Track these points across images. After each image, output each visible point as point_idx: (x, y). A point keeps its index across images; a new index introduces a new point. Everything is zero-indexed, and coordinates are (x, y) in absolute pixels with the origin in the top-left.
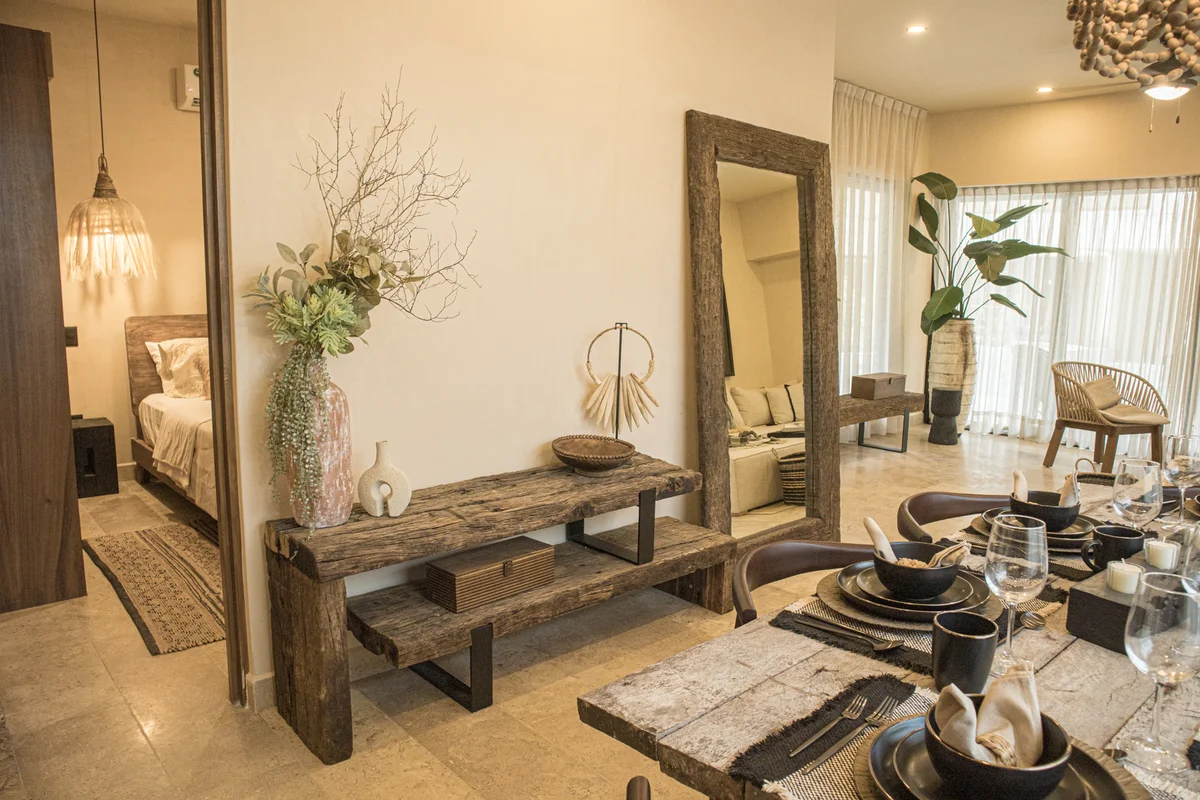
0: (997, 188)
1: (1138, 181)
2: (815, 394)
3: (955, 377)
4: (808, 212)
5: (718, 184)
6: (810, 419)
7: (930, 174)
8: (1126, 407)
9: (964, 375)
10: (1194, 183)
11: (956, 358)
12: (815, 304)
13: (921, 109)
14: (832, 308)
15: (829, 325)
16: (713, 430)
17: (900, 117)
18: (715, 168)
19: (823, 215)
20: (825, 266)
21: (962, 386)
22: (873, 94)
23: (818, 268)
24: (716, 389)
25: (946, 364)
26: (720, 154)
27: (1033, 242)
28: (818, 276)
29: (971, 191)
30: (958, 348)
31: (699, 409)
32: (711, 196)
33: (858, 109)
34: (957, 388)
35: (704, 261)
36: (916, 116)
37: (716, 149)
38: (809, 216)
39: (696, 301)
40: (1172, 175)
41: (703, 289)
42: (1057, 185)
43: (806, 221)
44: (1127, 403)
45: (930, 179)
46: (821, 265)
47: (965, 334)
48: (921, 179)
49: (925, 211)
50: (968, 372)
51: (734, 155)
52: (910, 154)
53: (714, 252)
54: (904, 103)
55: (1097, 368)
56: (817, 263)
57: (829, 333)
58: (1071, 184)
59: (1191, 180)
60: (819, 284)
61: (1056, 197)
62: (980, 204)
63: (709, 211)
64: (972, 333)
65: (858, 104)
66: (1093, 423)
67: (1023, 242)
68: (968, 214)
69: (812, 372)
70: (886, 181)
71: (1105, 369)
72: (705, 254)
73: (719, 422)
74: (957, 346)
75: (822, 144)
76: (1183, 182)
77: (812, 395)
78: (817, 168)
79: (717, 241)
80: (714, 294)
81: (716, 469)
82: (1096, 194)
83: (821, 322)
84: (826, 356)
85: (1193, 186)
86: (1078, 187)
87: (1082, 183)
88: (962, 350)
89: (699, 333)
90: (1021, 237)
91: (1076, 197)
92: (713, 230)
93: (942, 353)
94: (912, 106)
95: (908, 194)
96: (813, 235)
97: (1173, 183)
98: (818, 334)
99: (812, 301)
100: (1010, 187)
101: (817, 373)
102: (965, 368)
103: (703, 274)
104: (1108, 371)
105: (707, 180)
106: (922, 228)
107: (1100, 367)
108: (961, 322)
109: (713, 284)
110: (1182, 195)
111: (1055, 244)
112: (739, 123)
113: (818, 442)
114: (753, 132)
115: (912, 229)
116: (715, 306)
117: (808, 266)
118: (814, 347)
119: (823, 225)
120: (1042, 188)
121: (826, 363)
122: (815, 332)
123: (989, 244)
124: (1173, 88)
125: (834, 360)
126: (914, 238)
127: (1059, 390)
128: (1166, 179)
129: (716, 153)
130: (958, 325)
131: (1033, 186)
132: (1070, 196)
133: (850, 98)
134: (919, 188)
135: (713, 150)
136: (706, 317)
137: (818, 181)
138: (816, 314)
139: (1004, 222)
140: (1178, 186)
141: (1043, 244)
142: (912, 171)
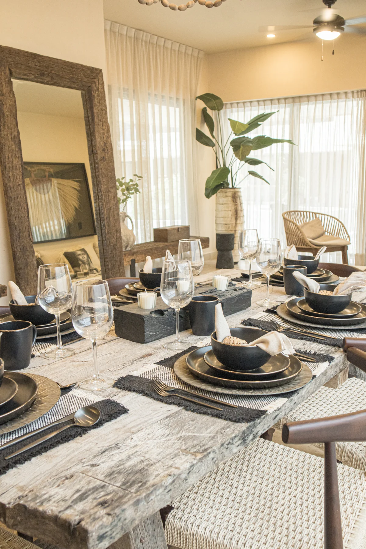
0: (251, 102)
1: (331, 94)
2: (104, 235)
3: (230, 226)
4: (89, 115)
5: (14, 95)
6: (102, 251)
7: (207, 95)
8: (329, 236)
9: (236, 224)
10: (361, 95)
11: (230, 213)
12: (98, 175)
13: (200, 50)
14: (111, 178)
15: (110, 189)
16: (23, 259)
17: (185, 56)
18: (11, 83)
19: (100, 117)
20: (104, 150)
21: (235, 231)
22: (163, 40)
23: (99, 152)
24: (24, 232)
25: (224, 217)
26: (14, 74)
27: (274, 137)
28: (99, 157)
29: (236, 105)
30: (231, 207)
31: (12, 245)
32: (9, 103)
33: (153, 51)
34: (232, 232)
35: (7, 147)
36: (196, 55)
37: (10, 70)
38: (90, 118)
39: (3, 174)
40: (349, 91)
41: (7, 166)
42: (285, 99)
43: (89, 121)
44: (328, 234)
45: (208, 98)
46: (101, 150)
47: (235, 197)
48: (201, 98)
49: (207, 119)
50: (238, 222)
51: (26, 75)
52: (194, 82)
53: (15, 141)
54: (187, 46)
55: (311, 214)
56: (97, 149)
57: (110, 194)
58: (293, 98)
59: (359, 93)
60: (100, 163)
61: (285, 108)
62: (241, 114)
63: (7, 113)
64: (240, 197)
65: (153, 47)
66: (306, 247)
67: (268, 137)
68: (229, 119)
69: (100, 221)
70: (177, 99)
71: (316, 214)
72: (7, 142)
73: (28, 253)
74: (230, 205)
75: (96, 69)
76: (355, 94)
77: (102, 235)
78: (93, 85)
79: (16, 134)
80: (16, 169)
81: (28, 285)
82: (308, 104)
83: (103, 187)
84: (109, 209)
85: (361, 97)
86: (297, 100)
87: (300, 97)
88: (233, 208)
89: (7, 196)
90: (267, 134)
91: (297, 105)
92: (12, 126)
93: (222, 211)
94: (193, 48)
95: (194, 109)
96: (94, 131)
97: (350, 95)
98: (102, 195)
99: (97, 174)
100: (258, 101)
101: (103, 221)
102: (236, 219)
103: (7, 155)
104: (317, 215)
105: (4, 91)
106: (206, 131)
107: (313, 213)
108: (232, 190)
109: (15, 163)
110: (355, 103)
111: (287, 138)
112: (27, 52)
113: (108, 266)
114: (40, 59)
115: (197, 130)
116: (18, 177)
117: (93, 151)
118: (100, 204)
119: (101, 123)
120: (277, 101)
121: (109, 214)
122: (100, 194)
123: (243, 139)
124: (330, 32)
125: (116, 212)
126: (200, 137)
127: (287, 229)
128: (346, 93)
129: (11, 73)
130: (230, 193)
131: (271, 100)
132: (294, 106)
133: (146, 42)
134: (201, 104)
135: (7, 71)
136: (11, 185)
137: (95, 94)
138: (100, 182)
139: (254, 124)
140: (353, 97)
141: (280, 138)
142: (196, 92)
